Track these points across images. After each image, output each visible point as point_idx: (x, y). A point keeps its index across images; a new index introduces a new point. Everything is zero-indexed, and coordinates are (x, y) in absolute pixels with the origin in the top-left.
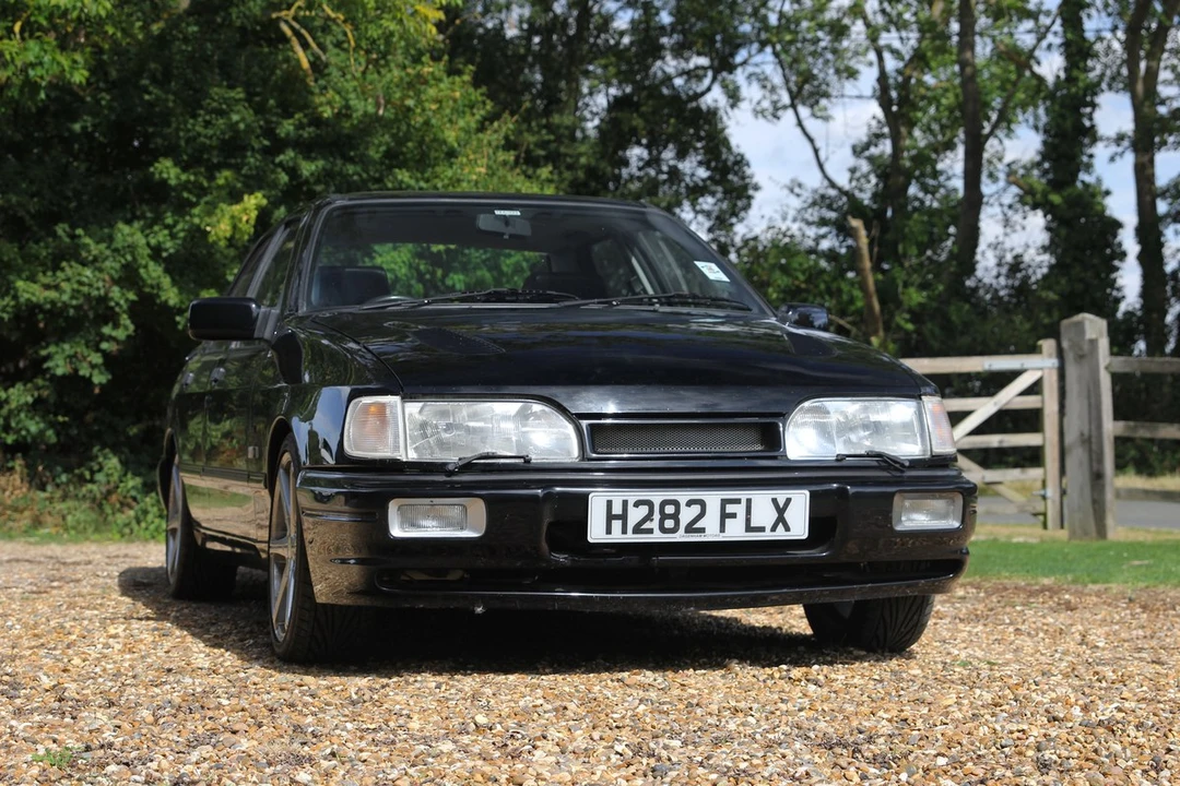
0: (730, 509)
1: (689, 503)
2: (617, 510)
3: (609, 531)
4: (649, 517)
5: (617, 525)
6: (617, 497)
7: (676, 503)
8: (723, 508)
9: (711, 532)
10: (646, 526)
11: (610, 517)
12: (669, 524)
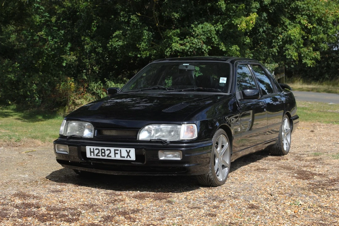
0: (116, 152)
1: (107, 150)
2: (92, 150)
3: (91, 155)
4: (99, 153)
5: (92, 154)
6: (92, 147)
7: (104, 150)
8: (115, 152)
9: (113, 157)
10: (98, 155)
11: (91, 152)
12: (103, 154)
